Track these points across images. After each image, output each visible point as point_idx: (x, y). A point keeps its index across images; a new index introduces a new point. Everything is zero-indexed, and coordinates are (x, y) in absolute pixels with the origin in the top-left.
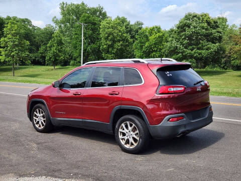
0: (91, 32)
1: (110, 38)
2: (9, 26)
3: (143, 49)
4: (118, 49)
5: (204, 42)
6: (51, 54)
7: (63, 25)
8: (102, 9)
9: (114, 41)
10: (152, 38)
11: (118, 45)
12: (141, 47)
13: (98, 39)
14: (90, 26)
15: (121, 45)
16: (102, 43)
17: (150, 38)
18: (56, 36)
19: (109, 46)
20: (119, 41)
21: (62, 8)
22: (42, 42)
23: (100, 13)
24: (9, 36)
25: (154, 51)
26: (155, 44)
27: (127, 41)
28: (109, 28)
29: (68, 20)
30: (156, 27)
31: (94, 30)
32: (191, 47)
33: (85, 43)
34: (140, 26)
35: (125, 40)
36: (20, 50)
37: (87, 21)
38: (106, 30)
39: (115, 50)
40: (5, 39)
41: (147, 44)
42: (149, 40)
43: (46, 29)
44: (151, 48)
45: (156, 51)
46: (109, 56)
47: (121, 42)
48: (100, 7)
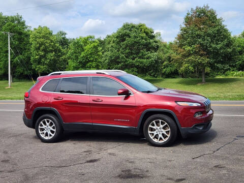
0: (17, 42)
1: (42, 48)
3: (79, 60)
4: (50, 60)
5: (144, 51)
8: (20, 18)
9: (46, 52)
10: (87, 47)
11: (51, 56)
12: (77, 58)
13: (25, 49)
14: (17, 36)
15: (54, 55)
16: (31, 53)
17: (85, 48)
19: (41, 57)
20: (51, 51)
23: (19, 22)
25: (90, 61)
26: (91, 54)
27: (60, 51)
28: (40, 38)
30: (91, 37)
31: (20, 40)
32: (132, 57)
34: (63, 36)
35: (57, 51)
37: (12, 31)
38: (38, 40)
41: (83, 54)
42: (84, 51)
44: (87, 58)
45: (92, 61)
46: (42, 67)
47: (54, 53)
48: (18, 16)
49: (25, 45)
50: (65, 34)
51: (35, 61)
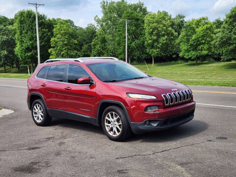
0: (134, 28)
1: (155, 32)
2: (58, 26)
3: (190, 42)
4: (163, 44)
6: (95, 52)
7: (104, 24)
8: (142, 5)
9: (158, 36)
10: (199, 30)
11: (163, 40)
12: (188, 40)
13: (141, 34)
14: (134, 22)
15: (166, 39)
16: (146, 38)
17: (197, 30)
18: (100, 34)
19: (154, 41)
20: (164, 35)
21: (104, 7)
22: (85, 41)
23: (141, 9)
24: (59, 36)
25: (202, 44)
26: (203, 36)
27: (172, 34)
28: (154, 23)
29: (110, 19)
30: (204, 19)
31: (137, 26)
33: (128, 39)
34: (182, 19)
35: (169, 34)
36: (68, 49)
37: (130, 18)
38: (151, 25)
39: (160, 44)
40: (55, 39)
41: (194, 37)
42: (196, 33)
43: (87, 28)
44: (199, 41)
45: (204, 43)
46: (155, 51)
47: (166, 37)
48: (140, 3)
49: (141, 30)
50: (184, 17)
51: (149, 45)
